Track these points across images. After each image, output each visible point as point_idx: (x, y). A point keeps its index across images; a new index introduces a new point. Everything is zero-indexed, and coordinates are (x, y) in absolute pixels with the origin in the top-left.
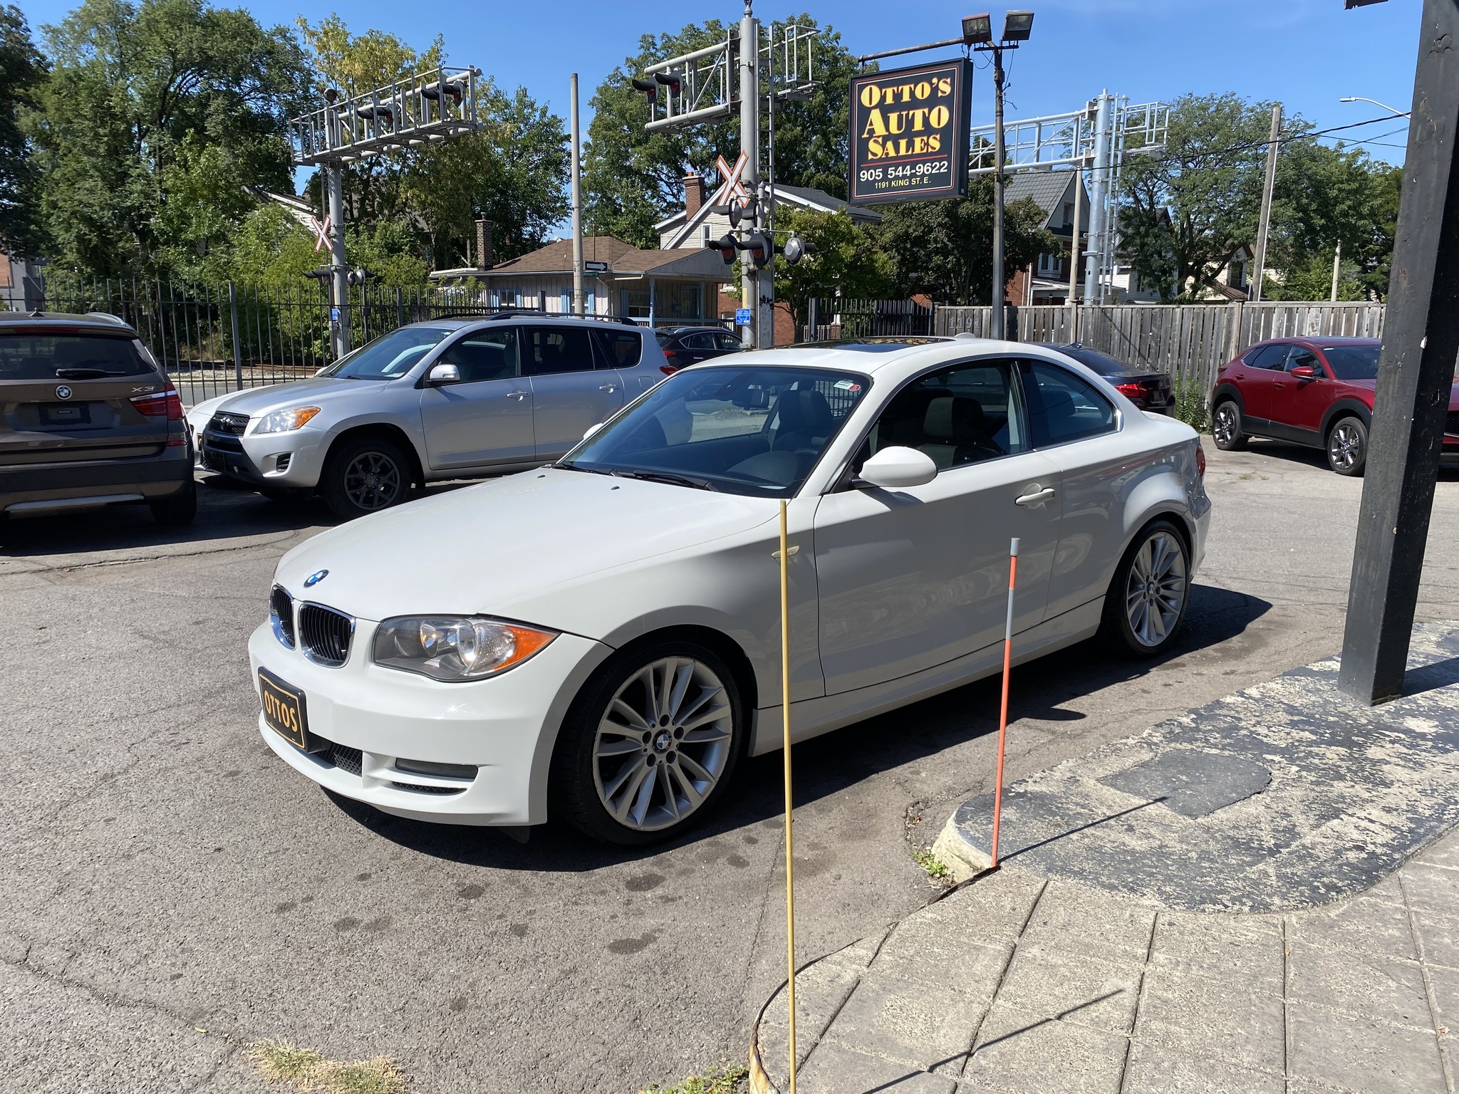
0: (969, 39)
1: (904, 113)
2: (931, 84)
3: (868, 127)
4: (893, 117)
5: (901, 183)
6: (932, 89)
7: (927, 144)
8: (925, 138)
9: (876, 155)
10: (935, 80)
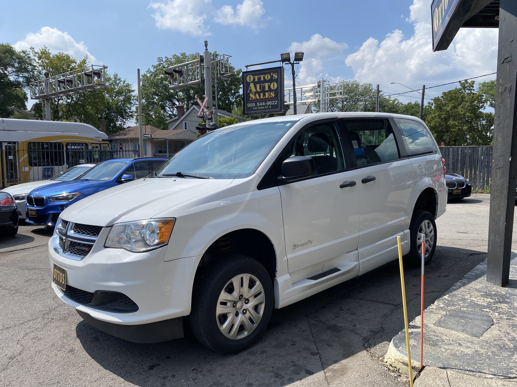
0: (283, 61)
1: (262, 84)
2: (271, 75)
3: (249, 89)
4: (258, 86)
5: (262, 108)
6: (271, 76)
7: (270, 95)
8: (269, 93)
9: (253, 98)
10: (272, 74)
